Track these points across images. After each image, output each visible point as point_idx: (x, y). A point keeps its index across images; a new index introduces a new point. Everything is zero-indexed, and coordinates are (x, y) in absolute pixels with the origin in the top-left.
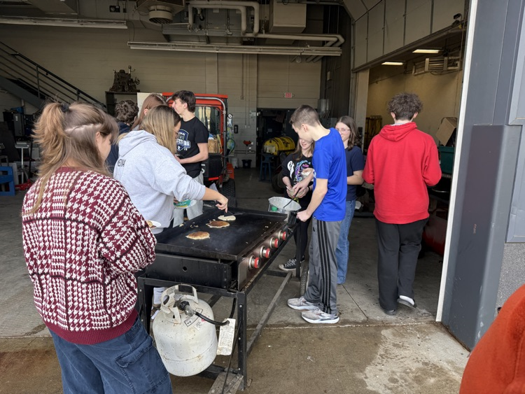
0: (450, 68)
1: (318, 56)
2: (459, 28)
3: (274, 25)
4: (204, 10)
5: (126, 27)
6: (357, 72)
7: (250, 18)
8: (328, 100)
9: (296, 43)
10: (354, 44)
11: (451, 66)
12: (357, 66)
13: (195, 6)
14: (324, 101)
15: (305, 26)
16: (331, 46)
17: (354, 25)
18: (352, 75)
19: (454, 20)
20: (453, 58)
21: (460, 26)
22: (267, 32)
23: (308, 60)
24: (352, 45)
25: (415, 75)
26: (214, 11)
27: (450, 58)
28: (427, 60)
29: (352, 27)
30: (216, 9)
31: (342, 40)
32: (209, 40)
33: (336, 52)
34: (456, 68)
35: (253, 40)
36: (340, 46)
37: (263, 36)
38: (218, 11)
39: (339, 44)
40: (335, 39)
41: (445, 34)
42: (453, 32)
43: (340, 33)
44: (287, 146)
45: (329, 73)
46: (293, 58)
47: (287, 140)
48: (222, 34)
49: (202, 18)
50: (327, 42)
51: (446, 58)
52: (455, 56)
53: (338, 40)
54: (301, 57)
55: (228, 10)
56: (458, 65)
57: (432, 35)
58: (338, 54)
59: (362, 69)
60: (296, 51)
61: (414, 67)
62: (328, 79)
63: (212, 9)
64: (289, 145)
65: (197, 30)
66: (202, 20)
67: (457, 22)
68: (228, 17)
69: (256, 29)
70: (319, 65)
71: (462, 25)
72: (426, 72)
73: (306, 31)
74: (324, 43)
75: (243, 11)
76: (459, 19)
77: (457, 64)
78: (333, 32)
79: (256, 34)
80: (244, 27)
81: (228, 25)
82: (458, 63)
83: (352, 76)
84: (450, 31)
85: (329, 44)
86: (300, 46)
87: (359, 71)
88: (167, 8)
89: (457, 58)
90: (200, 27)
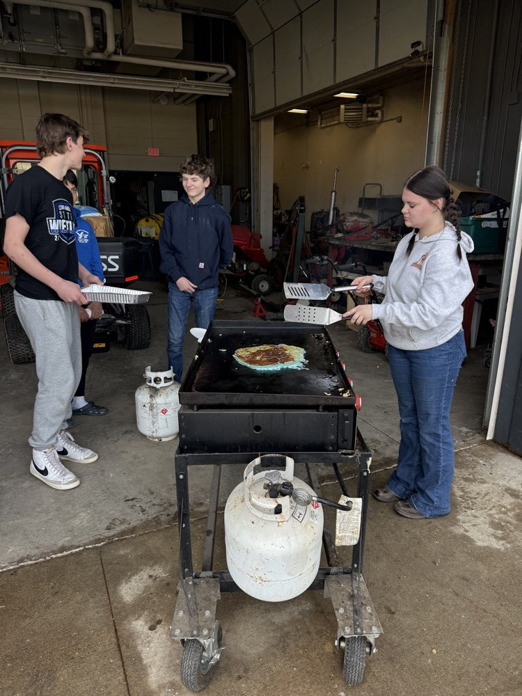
0: (370, 119)
1: (194, 95)
2: (420, 61)
3: (137, 42)
4: (15, 8)
6: (258, 121)
7: (100, 30)
9: (164, 73)
10: (253, 80)
11: (370, 116)
12: (258, 111)
15: (181, 48)
16: (216, 81)
17: (251, 51)
18: (252, 125)
19: (413, 50)
20: (374, 105)
21: (422, 59)
22: (124, 54)
23: (177, 102)
24: (249, 81)
25: (322, 128)
26: (32, 12)
27: (370, 105)
28: (342, 107)
29: (248, 53)
31: (233, 73)
32: (23, 59)
33: (224, 91)
34: (377, 119)
35: (100, 65)
36: (230, 82)
37: (120, 58)
38: (38, 13)
39: (227, 78)
40: (223, 71)
41: (398, 68)
42: (410, 65)
43: (227, 62)
45: (211, 121)
46: (155, 96)
48: (48, 52)
49: (12, 21)
50: (212, 74)
51: (365, 106)
52: (374, 103)
53: (228, 73)
54: (168, 95)
55: (55, 10)
56: (380, 115)
57: (378, 70)
58: (225, 93)
59: (265, 115)
60: (166, 86)
61: (320, 117)
62: (211, 129)
63: (28, 7)
65: (5, 42)
66: (13, 25)
67: (416, 53)
68: (57, 24)
69: (111, 46)
70: (192, 109)
71: (425, 56)
72: (339, 123)
73: (181, 56)
74: (201, 76)
75: (86, 14)
76: (420, 48)
77: (378, 114)
78: (217, 60)
79: (110, 56)
80: (90, 42)
81: (58, 36)
82: (379, 112)
83: (251, 127)
84: (406, 65)
85: (214, 77)
86: (173, 78)
87: (260, 119)
89: (378, 105)
90: (11, 37)
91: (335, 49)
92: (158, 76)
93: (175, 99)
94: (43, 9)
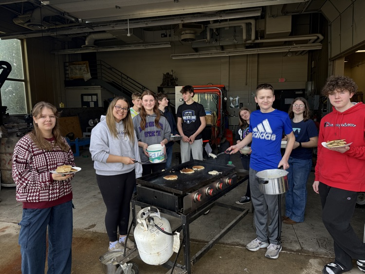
1: (304, 51)
3: (267, 33)
4: (217, 29)
5: (170, 46)
6: (333, 61)
8: (313, 82)
9: (285, 43)
10: (331, 40)
12: (333, 56)
13: (211, 28)
14: (310, 82)
15: (291, 31)
16: (313, 43)
17: (330, 25)
23: (297, 54)
24: (329, 41)
26: (226, 29)
29: (329, 27)
30: (226, 27)
31: (321, 37)
32: (222, 48)
33: (318, 47)
35: (253, 45)
36: (321, 42)
37: (259, 41)
38: (228, 29)
39: (319, 41)
40: (316, 38)
43: (319, 33)
45: (313, 62)
46: (285, 54)
48: (230, 43)
50: (310, 40)
53: (318, 38)
58: (320, 48)
59: (339, 57)
62: (313, 67)
63: (224, 28)
65: (214, 43)
66: (217, 35)
68: (235, 31)
69: (253, 37)
70: (306, 57)
73: (292, 34)
74: (306, 42)
75: (244, 26)
78: (314, 33)
79: (253, 41)
80: (244, 37)
81: (235, 36)
83: (329, 64)
86: (288, 45)
87: (335, 59)
88: (192, 32)
90: (216, 40)
92: (283, 45)
94: (230, 27)
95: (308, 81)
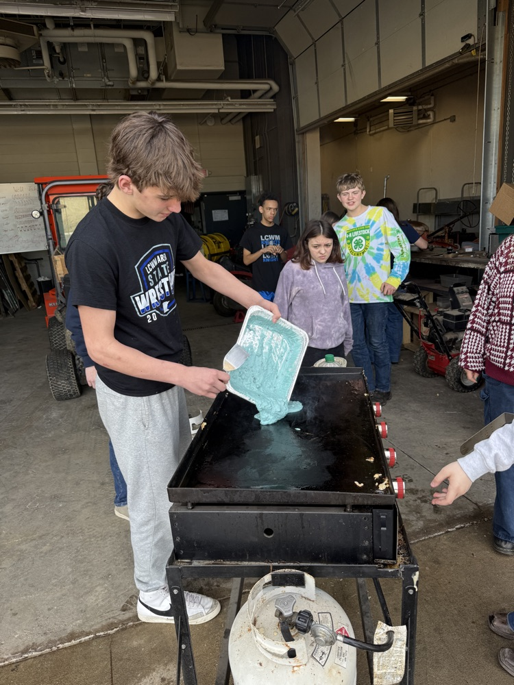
0: (421, 121)
1: (240, 113)
2: (472, 56)
3: (179, 67)
4: (65, 46)
6: (303, 133)
7: (143, 60)
8: (260, 177)
9: (209, 95)
10: (296, 92)
11: (422, 119)
12: (303, 124)
13: (51, 40)
14: (253, 178)
15: (223, 68)
16: (260, 98)
17: (293, 64)
18: (297, 138)
19: (463, 45)
20: (425, 107)
21: (473, 52)
22: (168, 80)
23: (224, 121)
24: (293, 95)
25: (371, 135)
26: (80, 49)
27: (420, 107)
28: (391, 111)
29: (290, 67)
30: (82, 44)
31: (276, 88)
32: (76, 95)
33: (269, 107)
34: (429, 121)
35: (146, 93)
36: (273, 97)
37: (163, 84)
38: (85, 49)
39: (271, 94)
40: (266, 87)
41: (447, 65)
42: (461, 61)
43: (271, 77)
44: (219, 247)
45: (257, 138)
46: (203, 119)
47: (218, 239)
48: (97, 85)
49: (62, 60)
50: (255, 91)
51: (415, 108)
52: (427, 104)
53: (271, 88)
54: (214, 116)
55: (101, 44)
56: (431, 116)
57: (425, 69)
58: (270, 109)
59: (309, 128)
60: (210, 108)
61: (368, 123)
62: (258, 146)
63: (75, 45)
64: (222, 245)
65: (56, 80)
66: (63, 63)
67: (467, 47)
68: (103, 57)
69: (154, 74)
70: (239, 128)
71: (477, 49)
72: (389, 129)
73: (223, 76)
74: (246, 94)
75: (129, 45)
76: (471, 41)
77: (429, 115)
78: (260, 76)
79: (153, 83)
80: (133, 72)
81: (105, 70)
82: (431, 114)
83: (297, 140)
84: (456, 61)
85: (258, 94)
86: (217, 99)
87: (306, 132)
88: (9, 41)
89: (429, 106)
90: (61, 75)
91: (379, 52)
92: (203, 98)
93: (222, 119)
94: (90, 45)
95: (249, 174)
